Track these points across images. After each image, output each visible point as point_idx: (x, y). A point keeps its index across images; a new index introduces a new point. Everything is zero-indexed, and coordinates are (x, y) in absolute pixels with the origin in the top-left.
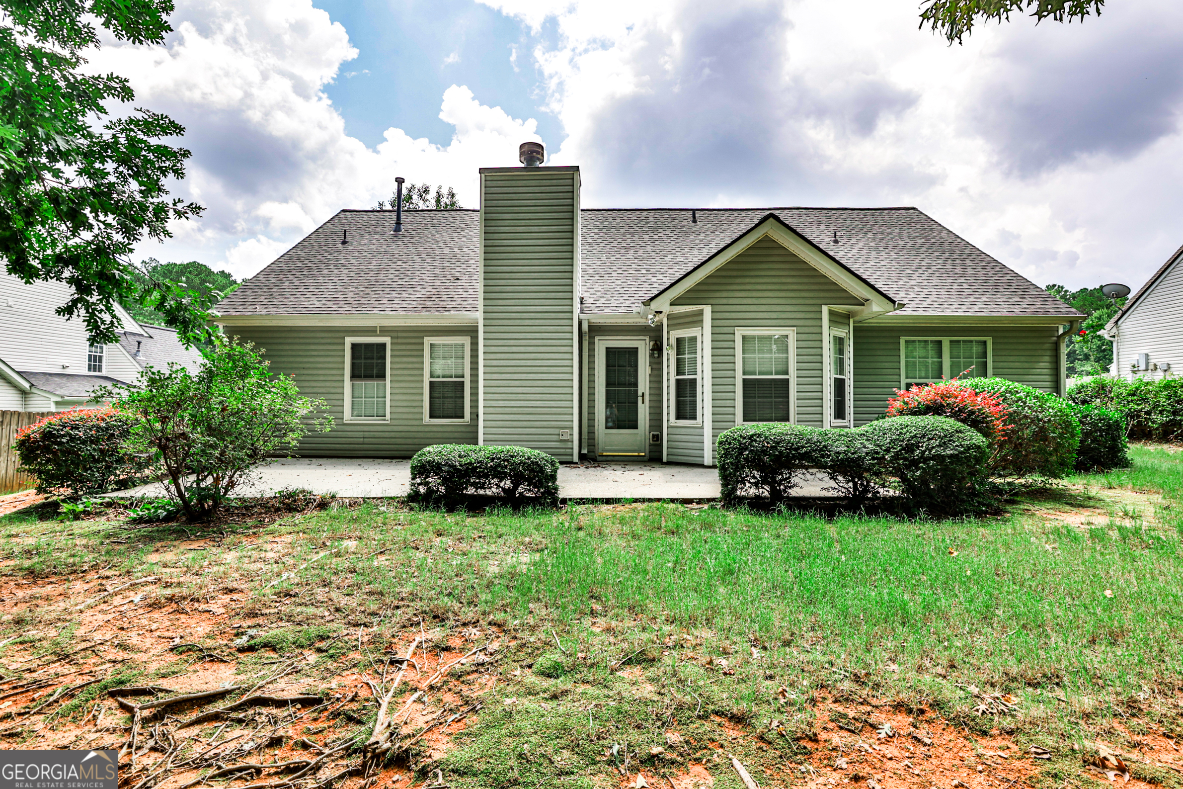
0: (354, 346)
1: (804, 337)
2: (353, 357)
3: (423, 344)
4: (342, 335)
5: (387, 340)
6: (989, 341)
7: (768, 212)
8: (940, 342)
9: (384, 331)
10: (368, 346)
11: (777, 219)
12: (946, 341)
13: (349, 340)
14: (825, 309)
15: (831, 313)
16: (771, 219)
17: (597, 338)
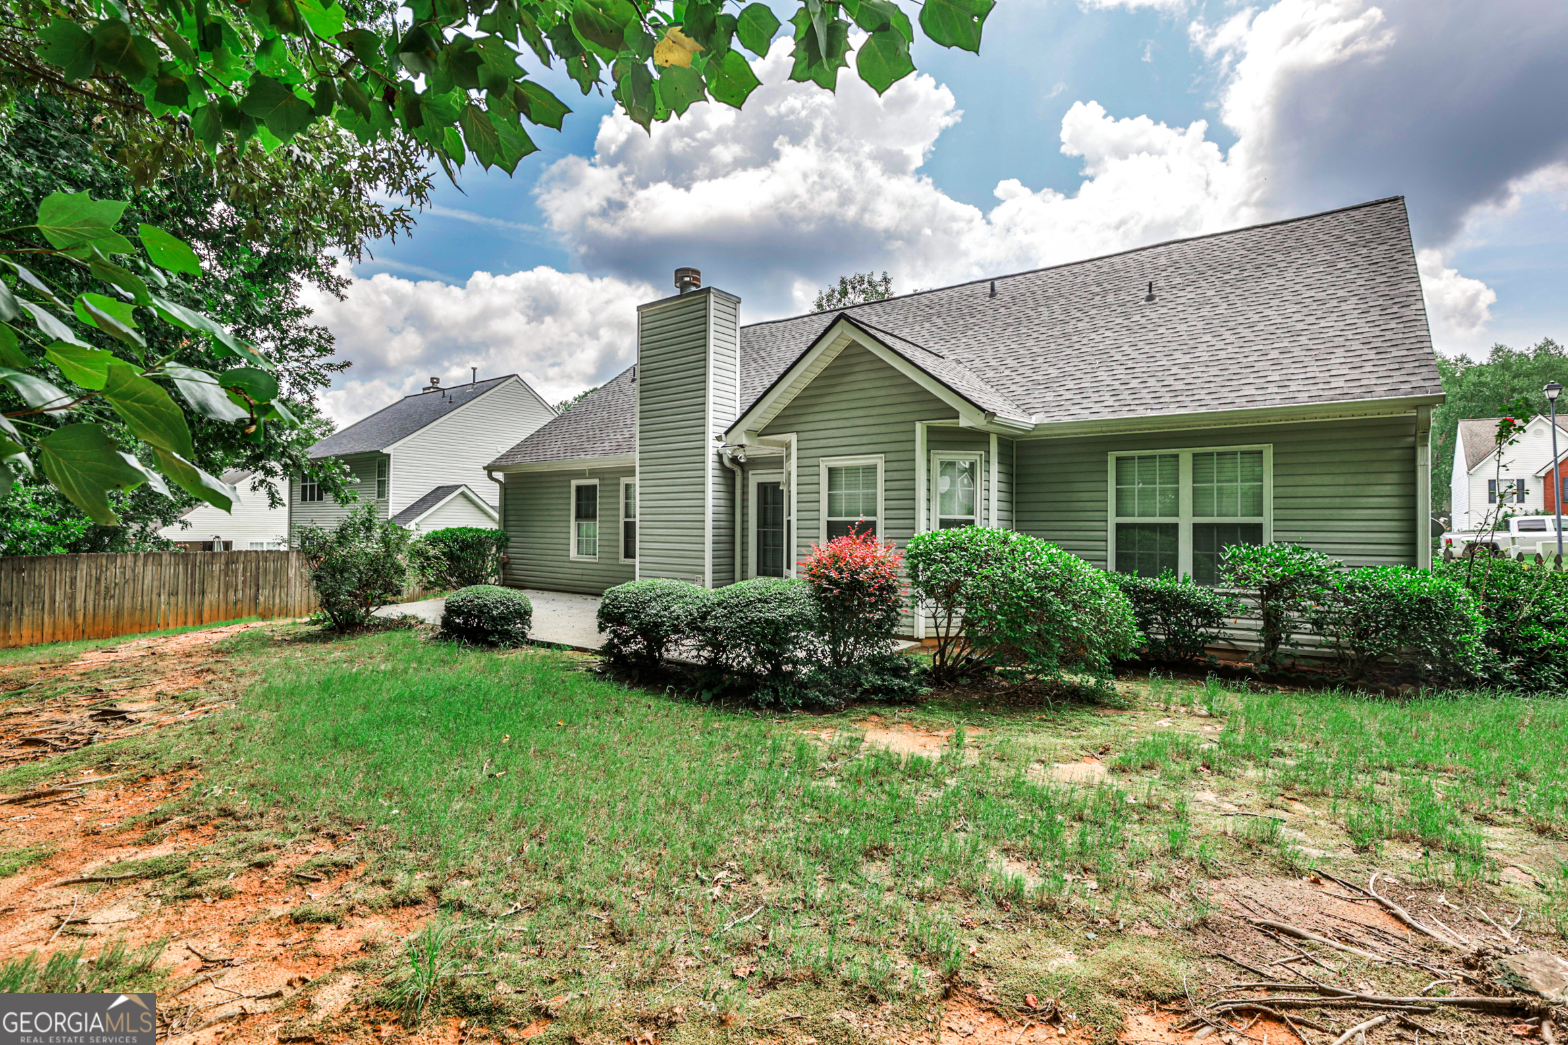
0: (579, 488)
1: (895, 465)
2: (578, 498)
3: (619, 484)
4: (566, 478)
5: (595, 481)
6: (1268, 451)
7: (837, 313)
8: (1176, 456)
9: (593, 473)
10: (587, 487)
11: (848, 319)
12: (1186, 457)
13: (574, 483)
14: (920, 429)
15: (930, 430)
16: (842, 321)
17: (751, 472)
